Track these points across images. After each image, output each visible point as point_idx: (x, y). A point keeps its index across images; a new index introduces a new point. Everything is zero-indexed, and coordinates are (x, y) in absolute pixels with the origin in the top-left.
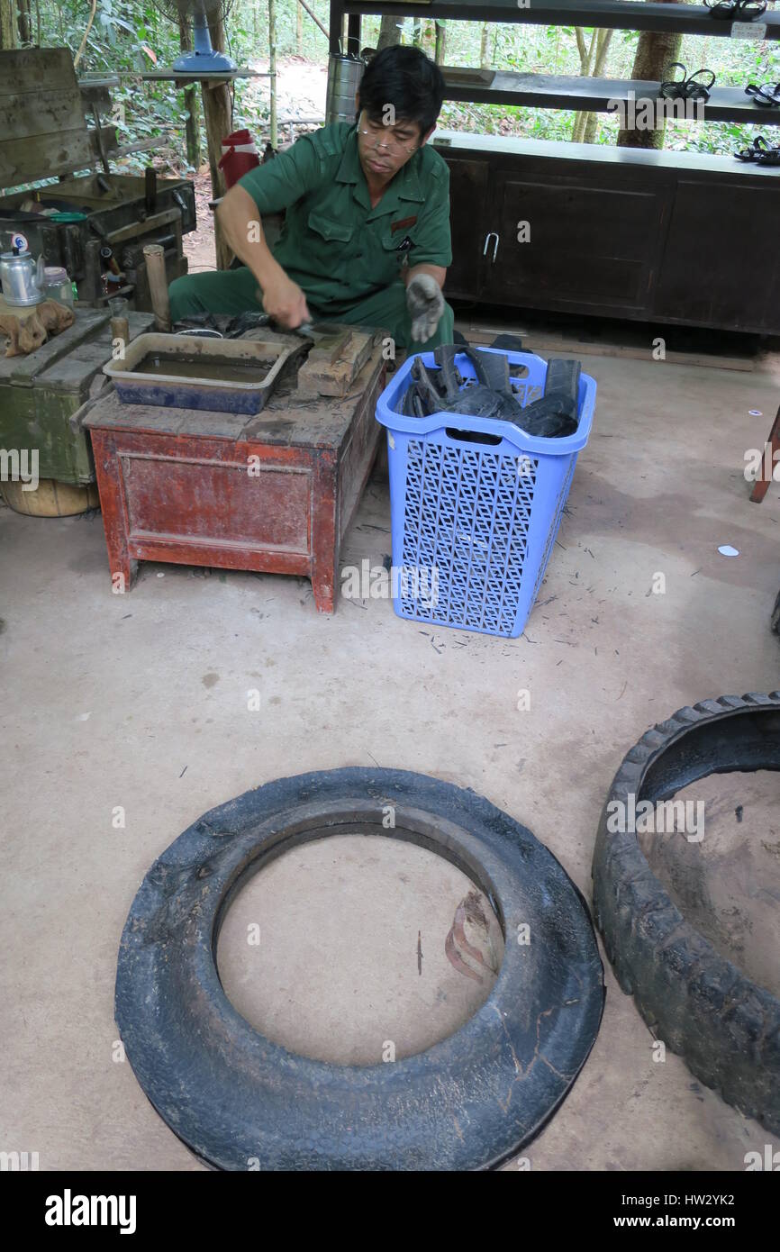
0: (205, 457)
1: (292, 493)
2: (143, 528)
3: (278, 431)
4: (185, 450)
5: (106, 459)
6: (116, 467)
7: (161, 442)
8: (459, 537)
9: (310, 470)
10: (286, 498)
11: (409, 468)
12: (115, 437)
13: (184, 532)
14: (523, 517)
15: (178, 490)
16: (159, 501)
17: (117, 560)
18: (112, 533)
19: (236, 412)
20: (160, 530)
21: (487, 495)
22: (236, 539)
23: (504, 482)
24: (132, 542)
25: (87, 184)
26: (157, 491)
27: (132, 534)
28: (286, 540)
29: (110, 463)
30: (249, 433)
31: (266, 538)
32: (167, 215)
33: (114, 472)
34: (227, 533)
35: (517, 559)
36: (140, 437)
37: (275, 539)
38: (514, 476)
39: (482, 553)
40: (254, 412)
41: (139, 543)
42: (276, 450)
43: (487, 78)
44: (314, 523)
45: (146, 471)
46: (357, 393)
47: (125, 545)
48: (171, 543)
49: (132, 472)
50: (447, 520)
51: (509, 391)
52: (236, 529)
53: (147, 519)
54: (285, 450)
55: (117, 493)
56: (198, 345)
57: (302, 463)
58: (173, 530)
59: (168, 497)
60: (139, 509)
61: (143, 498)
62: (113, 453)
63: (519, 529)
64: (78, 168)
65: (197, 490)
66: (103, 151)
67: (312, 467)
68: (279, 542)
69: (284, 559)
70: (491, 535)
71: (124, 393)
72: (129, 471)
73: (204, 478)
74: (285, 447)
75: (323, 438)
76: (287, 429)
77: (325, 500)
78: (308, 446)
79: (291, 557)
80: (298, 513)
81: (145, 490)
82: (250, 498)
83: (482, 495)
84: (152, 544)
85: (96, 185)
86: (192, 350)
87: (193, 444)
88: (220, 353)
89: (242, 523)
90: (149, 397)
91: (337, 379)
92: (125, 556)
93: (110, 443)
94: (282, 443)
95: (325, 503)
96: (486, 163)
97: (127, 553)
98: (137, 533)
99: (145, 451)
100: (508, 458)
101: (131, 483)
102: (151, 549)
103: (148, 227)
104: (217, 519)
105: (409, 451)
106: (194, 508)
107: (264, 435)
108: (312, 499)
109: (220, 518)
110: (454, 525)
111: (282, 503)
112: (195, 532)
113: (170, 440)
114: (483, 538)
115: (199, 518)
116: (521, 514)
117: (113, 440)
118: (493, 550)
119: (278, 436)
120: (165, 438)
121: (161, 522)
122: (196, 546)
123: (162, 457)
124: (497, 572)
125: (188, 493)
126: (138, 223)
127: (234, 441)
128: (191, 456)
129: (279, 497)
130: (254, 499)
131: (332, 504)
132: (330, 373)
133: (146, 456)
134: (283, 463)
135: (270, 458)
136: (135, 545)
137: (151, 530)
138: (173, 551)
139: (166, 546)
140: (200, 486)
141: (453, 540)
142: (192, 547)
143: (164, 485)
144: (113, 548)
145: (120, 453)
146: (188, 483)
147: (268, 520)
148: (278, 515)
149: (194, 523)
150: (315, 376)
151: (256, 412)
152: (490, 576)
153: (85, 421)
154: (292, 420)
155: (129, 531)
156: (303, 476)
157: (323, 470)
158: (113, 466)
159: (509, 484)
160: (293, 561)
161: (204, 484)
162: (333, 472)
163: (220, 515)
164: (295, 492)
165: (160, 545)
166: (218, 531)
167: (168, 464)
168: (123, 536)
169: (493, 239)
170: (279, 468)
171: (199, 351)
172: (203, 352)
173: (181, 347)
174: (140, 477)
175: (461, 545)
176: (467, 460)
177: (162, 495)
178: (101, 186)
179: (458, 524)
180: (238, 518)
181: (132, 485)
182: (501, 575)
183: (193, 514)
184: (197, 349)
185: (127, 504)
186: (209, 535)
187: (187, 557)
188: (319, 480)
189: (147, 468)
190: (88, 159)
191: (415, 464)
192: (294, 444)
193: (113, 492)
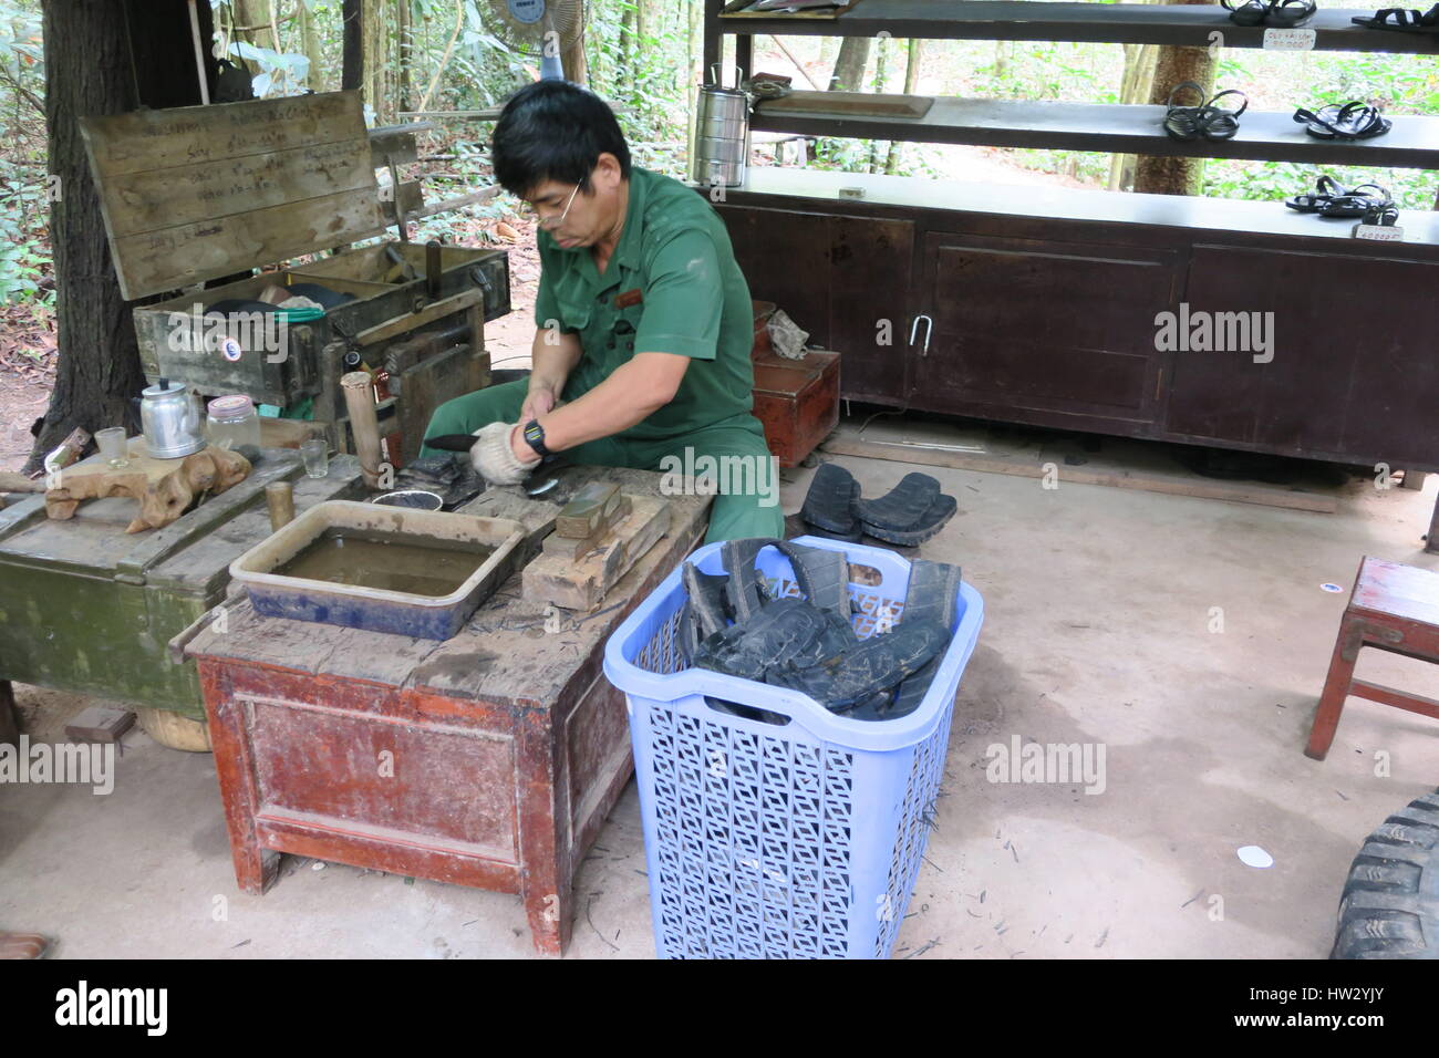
0: (357, 708)
1: (488, 768)
2: (278, 803)
3: (463, 674)
4: (329, 696)
5: (220, 702)
6: (235, 715)
7: (296, 685)
8: (740, 861)
9: (511, 737)
10: (481, 775)
11: (655, 746)
12: (231, 673)
13: (337, 814)
14: (838, 839)
15: (325, 754)
16: (300, 767)
17: (241, 849)
18: (233, 808)
19: (415, 636)
20: (302, 807)
21: (775, 801)
22: (410, 829)
23: (800, 784)
24: (261, 824)
25: (369, 256)
26: (294, 750)
27: (262, 812)
28: (484, 838)
29: (226, 707)
30: (420, 676)
31: (456, 832)
32: (459, 299)
33: (232, 722)
34: (398, 819)
35: (837, 904)
36: (266, 675)
37: (468, 834)
38: (815, 776)
39: (777, 890)
40: (442, 637)
41: (272, 826)
42: (459, 705)
43: (918, 108)
44: (522, 816)
45: (278, 722)
46: (618, 601)
47: (252, 827)
48: (315, 830)
49: (257, 723)
50: (718, 833)
51: (845, 612)
52: (411, 817)
53: (283, 790)
54: (473, 705)
55: (237, 752)
56: (398, 519)
57: (497, 725)
58: (320, 810)
59: (312, 762)
60: (271, 775)
61: (277, 760)
62: (229, 695)
63: (834, 858)
64: (358, 236)
65: (350, 755)
66: (399, 213)
67: (514, 732)
68: (474, 840)
69: (481, 866)
70: (788, 861)
71: (260, 602)
72: (254, 721)
73: (360, 737)
74: (472, 701)
75: (528, 690)
76: (481, 670)
77: (535, 784)
78: (503, 702)
79: (492, 866)
80: (499, 799)
81: (279, 750)
82: (428, 771)
83: (769, 802)
84: (289, 830)
85: (384, 256)
86: (388, 526)
87: (340, 690)
88: (427, 532)
89: (419, 807)
90: (294, 609)
91: (579, 585)
92: (252, 843)
93: (224, 679)
94: (468, 695)
95: (536, 788)
96: (910, 222)
97: (255, 839)
98: (271, 811)
99: (273, 694)
100: (805, 747)
101: (259, 737)
102: (289, 837)
103: (424, 319)
104: (381, 798)
105: (653, 722)
106: (349, 780)
107: (441, 681)
108: (517, 781)
109: (386, 797)
110: (730, 842)
111: (475, 782)
112: (351, 814)
113: (307, 680)
114: (778, 868)
115: (355, 795)
116: (835, 835)
117: (227, 675)
118: (795, 887)
119: (463, 685)
120: (299, 677)
121: (303, 797)
122: (351, 838)
123: (296, 704)
124: (806, 922)
125: (339, 757)
126: (410, 314)
127: (395, 688)
128: (338, 705)
129: (470, 773)
130: (433, 773)
131: (547, 789)
132: (569, 576)
133: (274, 701)
134: (471, 724)
135: (451, 716)
136: (266, 829)
137: (289, 807)
138: (320, 841)
139: (310, 833)
140: (355, 748)
141: (731, 865)
142: (347, 839)
143: (304, 744)
144: (235, 831)
145: (239, 695)
146: (339, 741)
147: (457, 805)
148: (470, 798)
149: (350, 802)
150: (546, 578)
151: (445, 637)
152: (795, 925)
153: (189, 648)
154: (497, 651)
155: (257, 808)
156: (500, 744)
157: (530, 738)
158: (229, 712)
159: (809, 787)
160: (493, 870)
161: (360, 746)
162: (545, 742)
163: (387, 793)
164: (492, 766)
165: (301, 832)
166: (385, 816)
167: (309, 715)
168: (249, 816)
169: (923, 323)
170: (465, 731)
171: (399, 528)
172: (404, 529)
173: (374, 522)
174: (270, 729)
175: (744, 874)
176: (740, 744)
177: (303, 758)
178: (389, 258)
179: (735, 842)
180: (413, 800)
181: (260, 740)
182: (813, 926)
183: (346, 788)
184: (395, 525)
185: (252, 768)
186: (372, 821)
187: (340, 852)
188: (525, 754)
189: (278, 717)
190: (376, 225)
191: (663, 743)
192: (483, 698)
193: (231, 748)
